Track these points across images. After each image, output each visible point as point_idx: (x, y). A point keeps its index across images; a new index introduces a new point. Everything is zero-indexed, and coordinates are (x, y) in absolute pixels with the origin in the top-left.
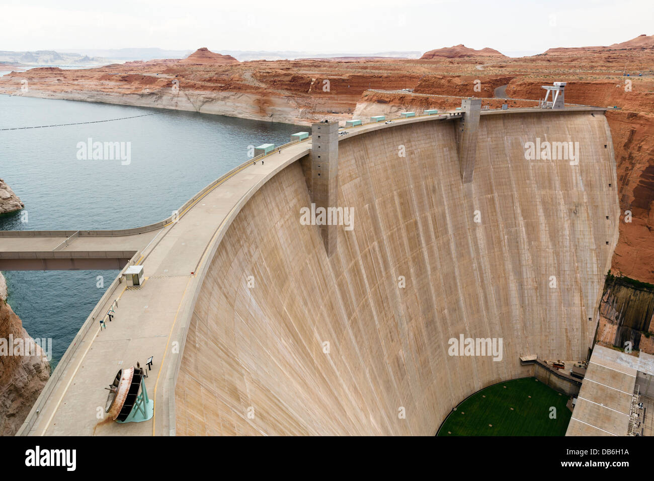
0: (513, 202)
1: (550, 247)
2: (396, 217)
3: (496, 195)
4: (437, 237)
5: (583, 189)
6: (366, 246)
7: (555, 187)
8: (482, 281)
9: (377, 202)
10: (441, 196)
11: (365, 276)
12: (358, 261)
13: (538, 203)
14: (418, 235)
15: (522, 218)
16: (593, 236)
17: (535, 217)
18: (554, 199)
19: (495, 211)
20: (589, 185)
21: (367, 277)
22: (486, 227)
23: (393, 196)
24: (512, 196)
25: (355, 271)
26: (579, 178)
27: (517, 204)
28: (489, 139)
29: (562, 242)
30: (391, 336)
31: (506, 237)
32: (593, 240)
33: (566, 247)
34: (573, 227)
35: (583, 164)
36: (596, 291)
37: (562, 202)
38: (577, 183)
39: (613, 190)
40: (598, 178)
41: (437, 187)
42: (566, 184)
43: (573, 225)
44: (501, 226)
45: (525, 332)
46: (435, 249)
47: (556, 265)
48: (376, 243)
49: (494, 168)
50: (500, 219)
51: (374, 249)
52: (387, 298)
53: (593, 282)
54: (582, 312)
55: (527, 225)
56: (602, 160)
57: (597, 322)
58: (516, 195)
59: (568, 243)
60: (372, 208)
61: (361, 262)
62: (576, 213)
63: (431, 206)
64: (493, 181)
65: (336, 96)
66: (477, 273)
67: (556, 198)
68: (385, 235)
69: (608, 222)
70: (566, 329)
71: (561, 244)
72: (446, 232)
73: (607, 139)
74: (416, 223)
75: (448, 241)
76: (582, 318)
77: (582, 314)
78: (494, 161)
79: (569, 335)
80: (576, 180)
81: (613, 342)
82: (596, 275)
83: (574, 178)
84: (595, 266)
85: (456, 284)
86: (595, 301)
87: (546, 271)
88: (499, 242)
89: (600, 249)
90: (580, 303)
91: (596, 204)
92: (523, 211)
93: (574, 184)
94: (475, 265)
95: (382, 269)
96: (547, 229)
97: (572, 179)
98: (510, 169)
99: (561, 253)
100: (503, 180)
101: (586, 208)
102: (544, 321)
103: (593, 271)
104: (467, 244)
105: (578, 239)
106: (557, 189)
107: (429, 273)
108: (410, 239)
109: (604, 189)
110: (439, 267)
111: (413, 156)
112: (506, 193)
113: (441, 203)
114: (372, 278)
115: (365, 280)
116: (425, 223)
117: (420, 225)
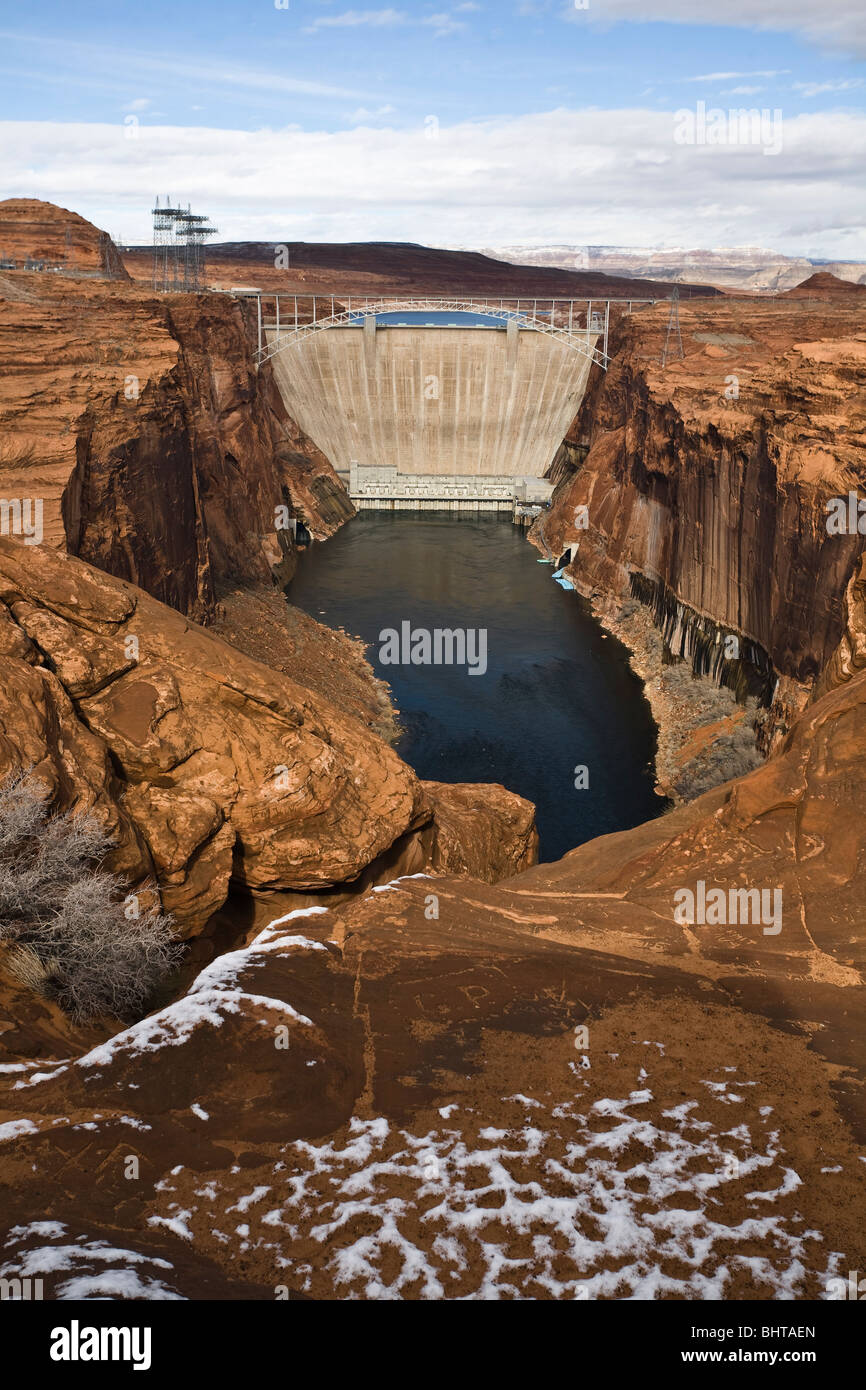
3: (532, 381)
4: (471, 394)
6: (402, 376)
9: (422, 362)
10: (484, 373)
11: (394, 387)
13: (555, 390)
14: (455, 388)
15: (542, 398)
16: (571, 414)
17: (549, 399)
18: (564, 389)
19: (528, 391)
23: (439, 363)
24: (542, 384)
25: (388, 382)
26: (583, 376)
28: (538, 346)
29: (555, 416)
31: (529, 408)
37: (566, 391)
41: (481, 366)
42: (574, 380)
43: (565, 406)
44: (528, 401)
46: (468, 402)
48: (412, 379)
50: (528, 396)
51: (409, 381)
52: (411, 405)
55: (544, 403)
58: (544, 385)
59: (558, 417)
61: (394, 381)
62: (569, 398)
63: (473, 376)
64: (533, 373)
68: (422, 378)
72: (481, 392)
74: (455, 382)
75: (482, 400)
78: (537, 360)
85: (480, 426)
87: (541, 433)
88: (523, 410)
91: (582, 394)
92: (545, 394)
94: (500, 420)
96: (552, 406)
97: (579, 377)
98: (548, 367)
100: (540, 373)
101: (576, 395)
104: (499, 406)
105: (564, 415)
110: (467, 410)
113: (482, 376)
114: (401, 391)
115: (395, 391)
116: (463, 384)
117: (458, 383)
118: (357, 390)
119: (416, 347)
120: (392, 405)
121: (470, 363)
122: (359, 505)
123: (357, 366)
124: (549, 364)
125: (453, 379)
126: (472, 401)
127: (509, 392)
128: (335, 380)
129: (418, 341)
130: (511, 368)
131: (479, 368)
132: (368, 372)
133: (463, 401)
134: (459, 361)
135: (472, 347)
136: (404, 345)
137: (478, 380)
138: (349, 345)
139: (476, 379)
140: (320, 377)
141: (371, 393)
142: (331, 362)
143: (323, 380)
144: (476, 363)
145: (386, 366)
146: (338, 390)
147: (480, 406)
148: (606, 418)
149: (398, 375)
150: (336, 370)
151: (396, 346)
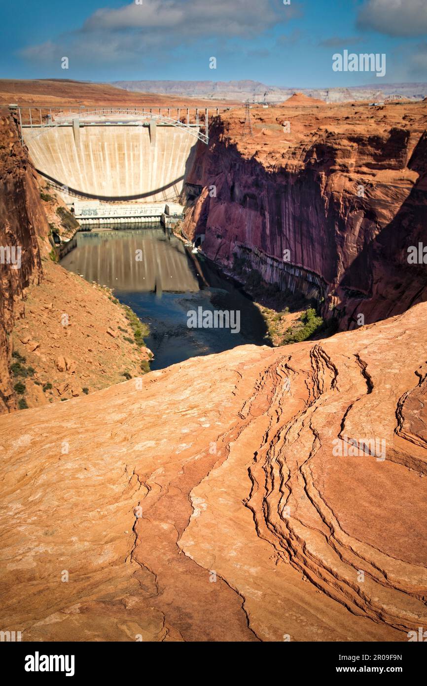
0: (170, 156)
2: (114, 150)
3: (165, 153)
4: (134, 160)
6: (96, 152)
9: (106, 144)
11: (92, 158)
12: (90, 153)
14: (124, 158)
22: (158, 163)
23: (114, 144)
25: (89, 155)
31: (164, 167)
41: (138, 145)
46: (132, 165)
48: (101, 153)
50: (164, 161)
51: (100, 154)
52: (102, 167)
55: (173, 164)
58: (172, 153)
60: (103, 144)
63: (133, 150)
64: (165, 148)
66: (150, 177)
68: (107, 152)
72: (139, 159)
74: (124, 154)
75: (139, 163)
78: (167, 141)
85: (139, 177)
88: (162, 168)
92: (173, 159)
94: (150, 174)
95: (102, 159)
98: (173, 145)
100: (169, 148)
104: (149, 166)
107: (127, 169)
108: (119, 157)
110: (132, 169)
111: (128, 135)
112: (169, 153)
113: (139, 150)
114: (96, 160)
115: (92, 160)
116: (129, 155)
117: (126, 155)
118: (72, 160)
119: (102, 135)
120: (91, 167)
121: (131, 144)
122: (81, 222)
123: (71, 147)
124: (174, 143)
125: (123, 152)
126: (134, 164)
127: (154, 158)
128: (60, 155)
129: (103, 132)
130: (154, 145)
131: (136, 146)
132: (77, 150)
133: (130, 164)
134: (125, 143)
135: (132, 136)
136: (95, 135)
137: (136, 153)
138: (65, 135)
139: (135, 152)
140: (51, 153)
141: (80, 162)
142: (57, 145)
143: (53, 155)
144: (135, 144)
145: (87, 147)
146: (62, 160)
147: (139, 167)
148: (211, 170)
149: (93, 152)
150: (59, 149)
151: (91, 135)
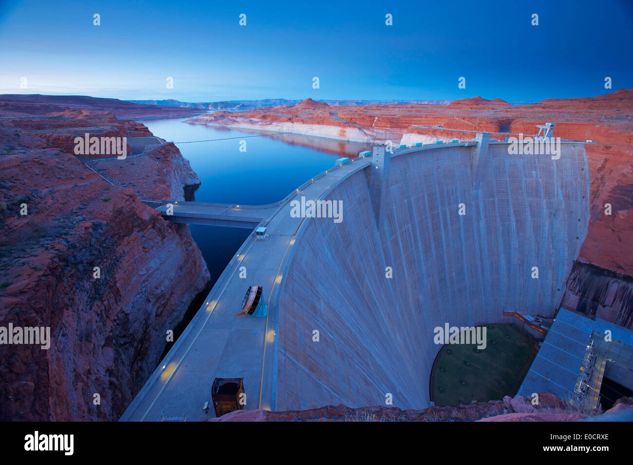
0: (508, 205)
1: (533, 237)
2: (425, 209)
3: (496, 199)
4: (452, 224)
5: (562, 199)
6: (403, 227)
7: (541, 196)
8: (481, 256)
9: (413, 199)
11: (401, 246)
12: (397, 235)
13: (526, 207)
14: (439, 222)
15: (514, 216)
16: (566, 233)
17: (524, 216)
18: (539, 205)
19: (495, 210)
20: (567, 196)
21: (403, 246)
22: (487, 220)
23: (424, 196)
24: (508, 200)
25: (395, 242)
26: (560, 191)
27: (511, 206)
28: (494, 161)
29: (542, 235)
30: (415, 286)
31: (501, 228)
32: (566, 235)
33: (545, 238)
34: (552, 225)
35: (564, 181)
36: (565, 270)
37: (545, 207)
38: (557, 194)
39: (586, 201)
40: (574, 191)
41: (454, 191)
42: (549, 194)
43: (551, 223)
44: (498, 220)
45: (508, 293)
46: (450, 234)
47: (536, 250)
48: (410, 226)
49: (496, 181)
50: (498, 216)
51: (408, 230)
52: (414, 261)
53: (563, 265)
54: (553, 284)
55: (517, 221)
56: (579, 179)
57: (564, 292)
58: (511, 200)
59: (547, 236)
60: (410, 202)
61: (399, 237)
62: (555, 216)
63: (449, 203)
64: (495, 189)
65: (390, 129)
66: (478, 251)
67: (540, 204)
68: (416, 220)
69: (579, 223)
70: (540, 295)
71: (541, 235)
73: (584, 164)
74: (438, 214)
75: (459, 229)
76: (552, 288)
77: (552, 285)
78: (496, 176)
79: (541, 298)
80: (557, 192)
81: (575, 308)
82: (566, 260)
83: (556, 191)
84: (566, 253)
85: (462, 257)
86: (564, 278)
87: (528, 254)
88: (496, 231)
89: (572, 241)
90: (552, 277)
91: (571, 210)
92: (515, 211)
93: (556, 193)
94: (477, 245)
95: (413, 243)
96: (532, 225)
97: (554, 191)
98: (508, 182)
99: (541, 243)
100: (502, 189)
101: (563, 212)
102: (524, 287)
103: (564, 257)
104: (473, 231)
105: (555, 233)
106: (542, 198)
107: (445, 247)
108: (433, 224)
109: (579, 200)
110: (452, 244)
111: (439, 170)
112: (503, 198)
114: (406, 247)
115: (401, 248)
116: (444, 215)
117: (441, 216)
119: (406, 181)
120: (404, 271)
121: (445, 189)
125: (436, 211)
126: (453, 233)
127: (478, 213)
129: (405, 172)
130: (477, 187)
131: (452, 193)
133: (446, 234)
134: (438, 190)
